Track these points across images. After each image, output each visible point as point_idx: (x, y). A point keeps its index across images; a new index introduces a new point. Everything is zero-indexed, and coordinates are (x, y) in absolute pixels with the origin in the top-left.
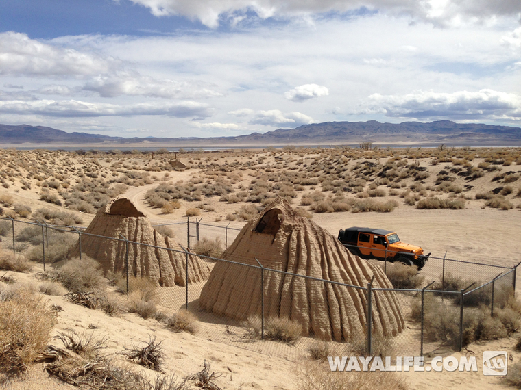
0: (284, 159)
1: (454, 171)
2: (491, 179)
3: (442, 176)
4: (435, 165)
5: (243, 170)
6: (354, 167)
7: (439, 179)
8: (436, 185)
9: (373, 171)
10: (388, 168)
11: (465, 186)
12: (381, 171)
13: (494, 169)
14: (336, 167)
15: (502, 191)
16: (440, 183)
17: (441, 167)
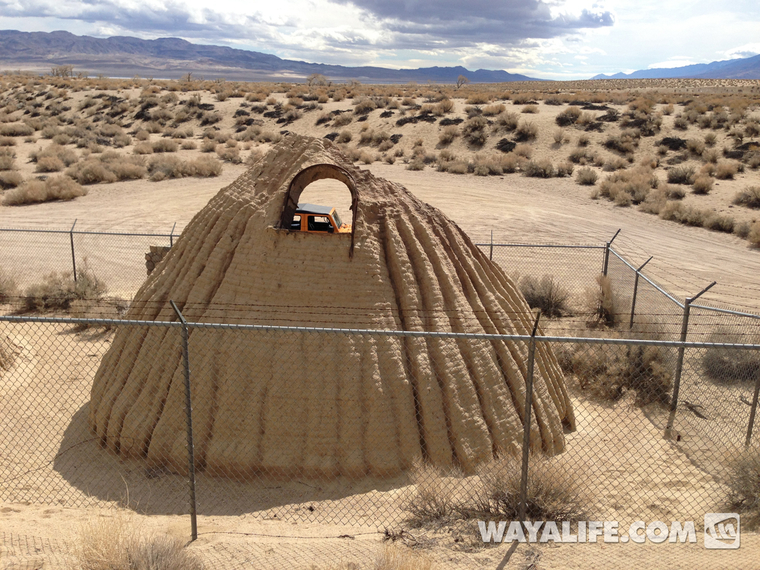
1: (257, 110)
2: (315, 121)
3: (244, 118)
4: (222, 100)
6: (83, 104)
7: (239, 123)
8: (238, 131)
9: (124, 110)
10: (150, 105)
11: (282, 133)
12: (138, 109)
13: (313, 107)
15: (337, 138)
16: (244, 129)
17: (235, 104)
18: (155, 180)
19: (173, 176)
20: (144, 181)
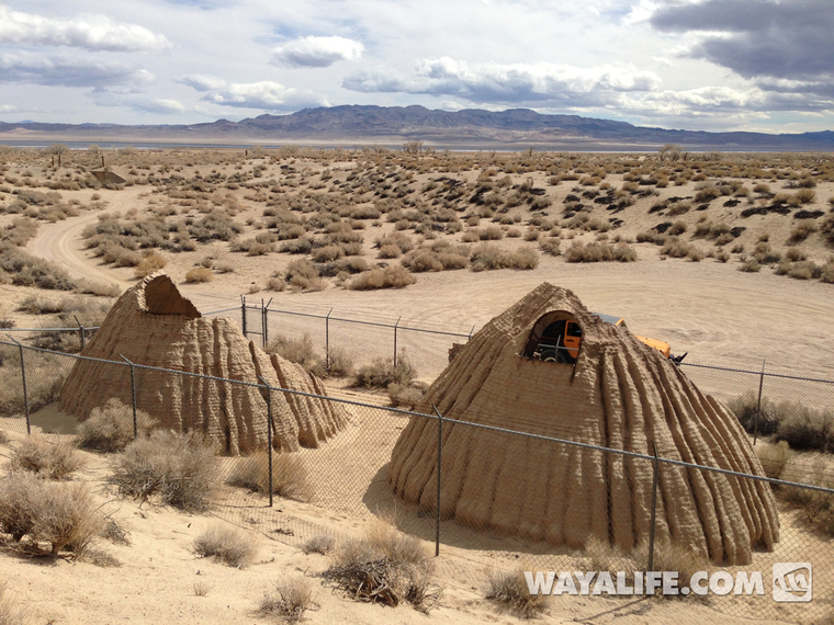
0: (298, 169)
1: (589, 195)
2: (648, 209)
3: (573, 203)
4: (555, 184)
6: (425, 187)
7: (568, 209)
8: (565, 218)
9: (461, 194)
10: (485, 189)
11: (611, 220)
12: (473, 193)
13: (649, 193)
14: (395, 185)
15: (670, 229)
16: (572, 215)
17: (567, 187)
18: (475, 271)
19: (492, 267)
20: (466, 270)
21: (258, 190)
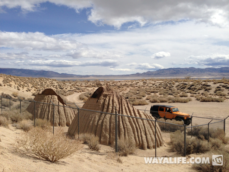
0: (147, 83)
1: (223, 86)
3: (218, 89)
4: (215, 84)
5: (128, 87)
7: (216, 90)
8: (215, 93)
9: (186, 87)
10: (193, 85)
11: (228, 93)
12: (189, 87)
14: (169, 86)
17: (218, 85)
18: (169, 103)
21: (134, 88)
